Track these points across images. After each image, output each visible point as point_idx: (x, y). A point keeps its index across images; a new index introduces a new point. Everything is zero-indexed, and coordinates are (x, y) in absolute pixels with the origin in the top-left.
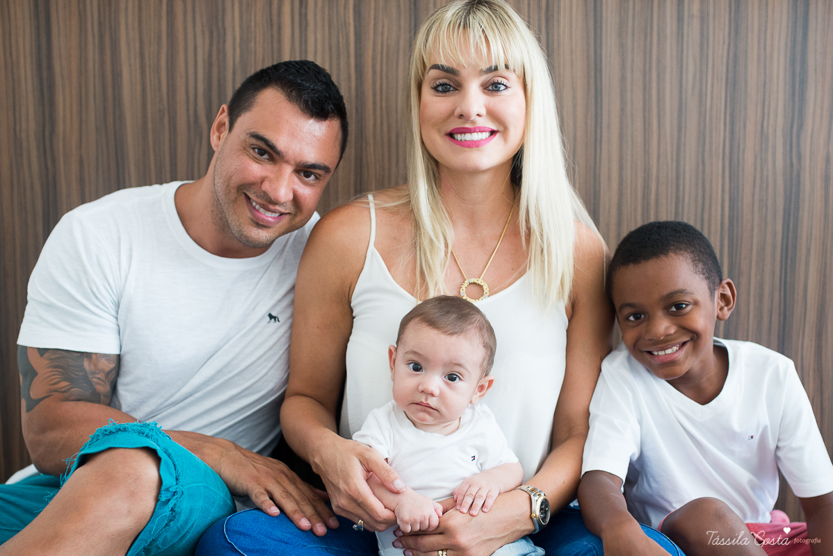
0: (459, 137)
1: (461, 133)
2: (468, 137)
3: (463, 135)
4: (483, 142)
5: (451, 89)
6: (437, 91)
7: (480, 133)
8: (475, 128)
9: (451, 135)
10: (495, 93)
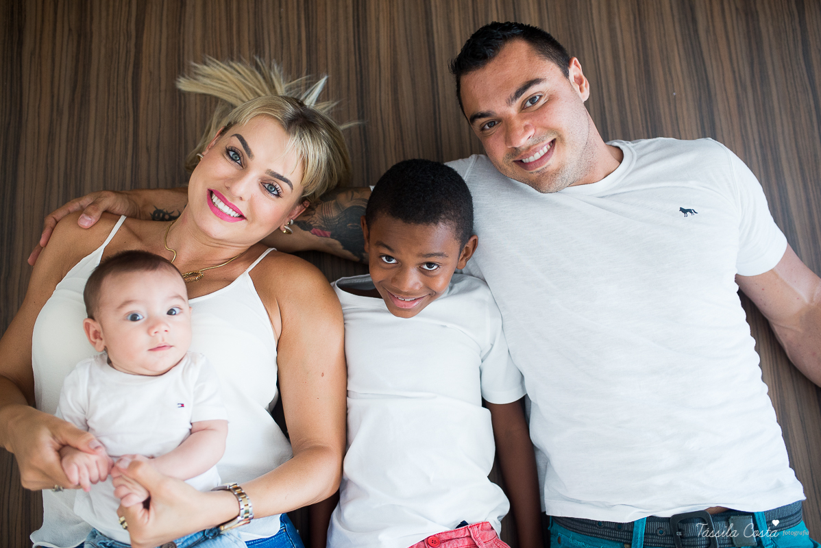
0: (215, 199)
1: (219, 198)
2: (221, 205)
3: (219, 200)
4: (228, 218)
5: (239, 162)
6: (228, 154)
7: (231, 210)
8: (231, 204)
9: (211, 193)
10: (267, 192)
